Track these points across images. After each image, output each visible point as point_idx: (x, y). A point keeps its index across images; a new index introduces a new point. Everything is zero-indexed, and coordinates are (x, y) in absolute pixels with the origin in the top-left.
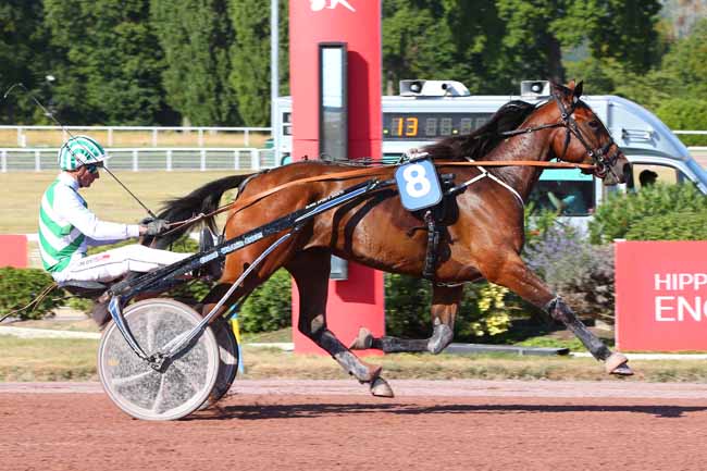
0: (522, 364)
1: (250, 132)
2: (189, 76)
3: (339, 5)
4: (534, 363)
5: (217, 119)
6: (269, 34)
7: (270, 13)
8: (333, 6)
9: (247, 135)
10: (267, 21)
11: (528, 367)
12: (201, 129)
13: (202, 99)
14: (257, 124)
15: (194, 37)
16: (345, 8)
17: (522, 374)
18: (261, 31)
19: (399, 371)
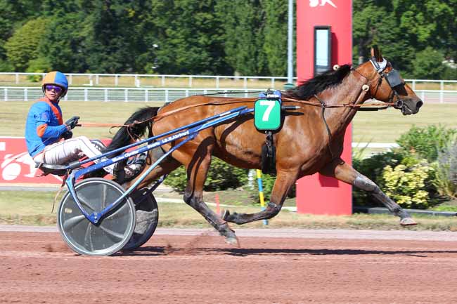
0: (434, 221)
1: (276, 80)
2: (239, 45)
3: (327, 3)
4: (442, 221)
5: (256, 71)
6: (287, 21)
7: (287, 8)
8: (323, 4)
9: (273, 82)
10: (286, 12)
11: (438, 223)
12: (245, 77)
13: (246, 59)
14: (280, 75)
15: (242, 22)
16: (330, 5)
17: (434, 228)
18: (283, 19)
19: (360, 225)
